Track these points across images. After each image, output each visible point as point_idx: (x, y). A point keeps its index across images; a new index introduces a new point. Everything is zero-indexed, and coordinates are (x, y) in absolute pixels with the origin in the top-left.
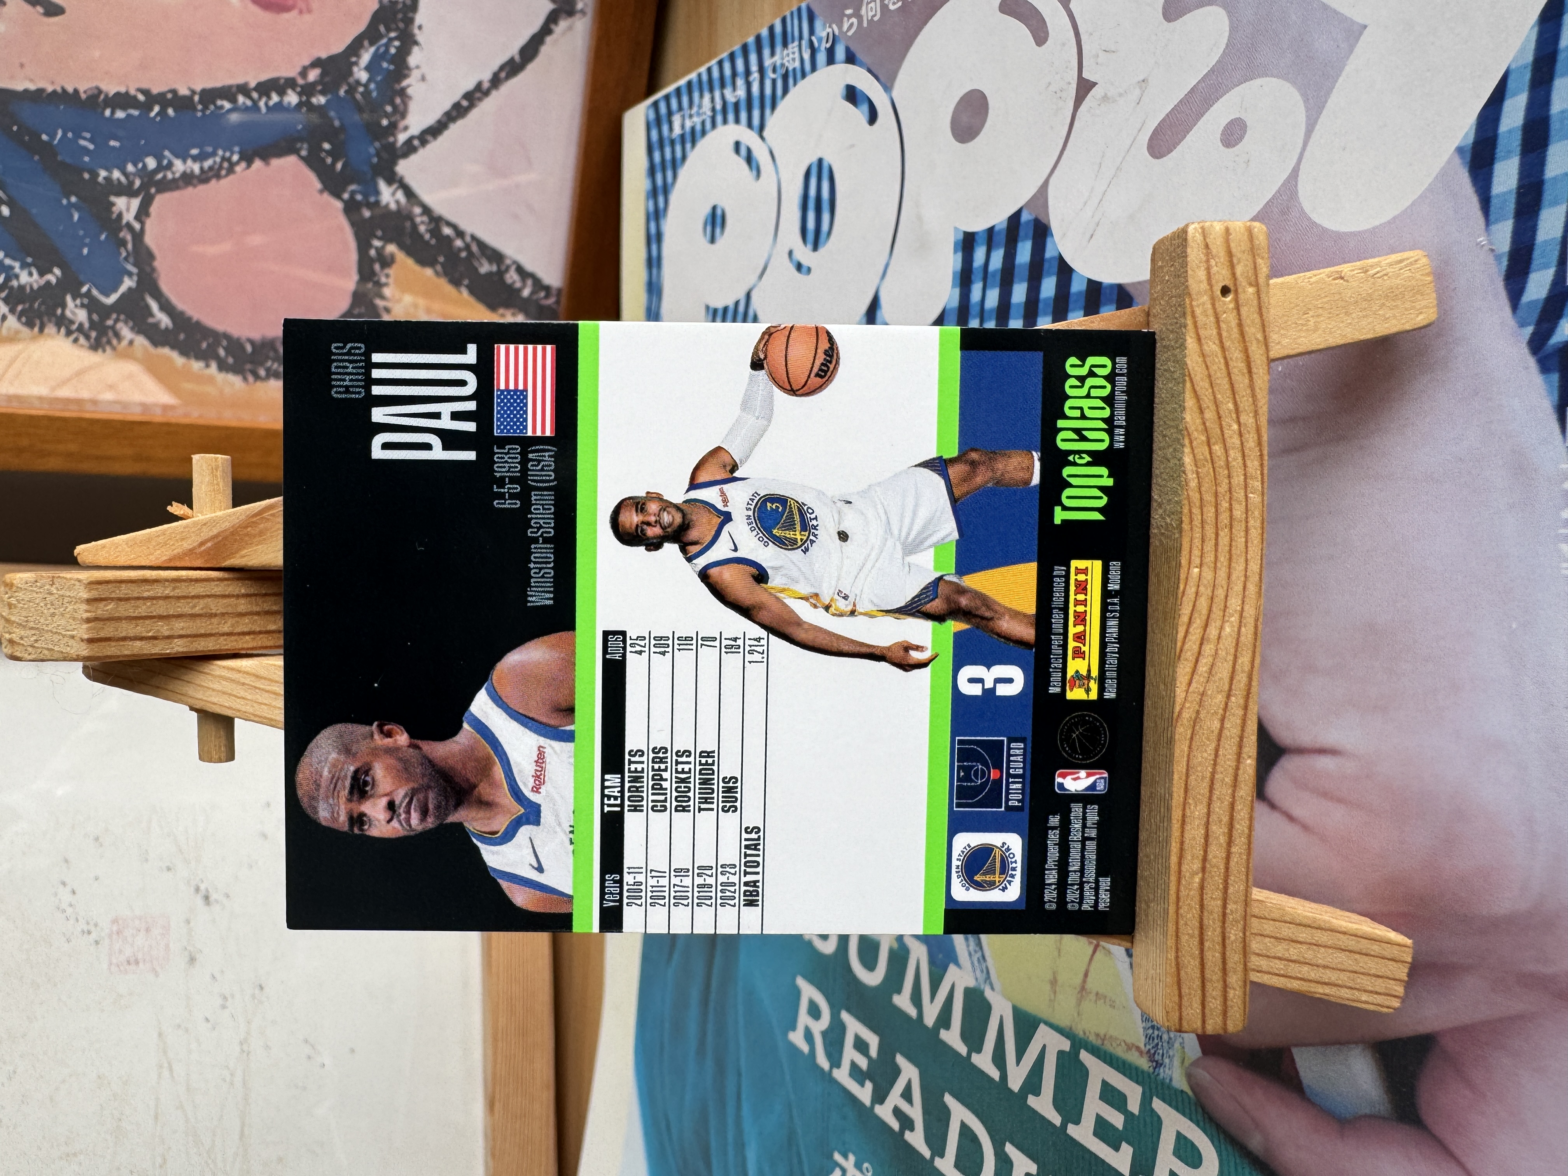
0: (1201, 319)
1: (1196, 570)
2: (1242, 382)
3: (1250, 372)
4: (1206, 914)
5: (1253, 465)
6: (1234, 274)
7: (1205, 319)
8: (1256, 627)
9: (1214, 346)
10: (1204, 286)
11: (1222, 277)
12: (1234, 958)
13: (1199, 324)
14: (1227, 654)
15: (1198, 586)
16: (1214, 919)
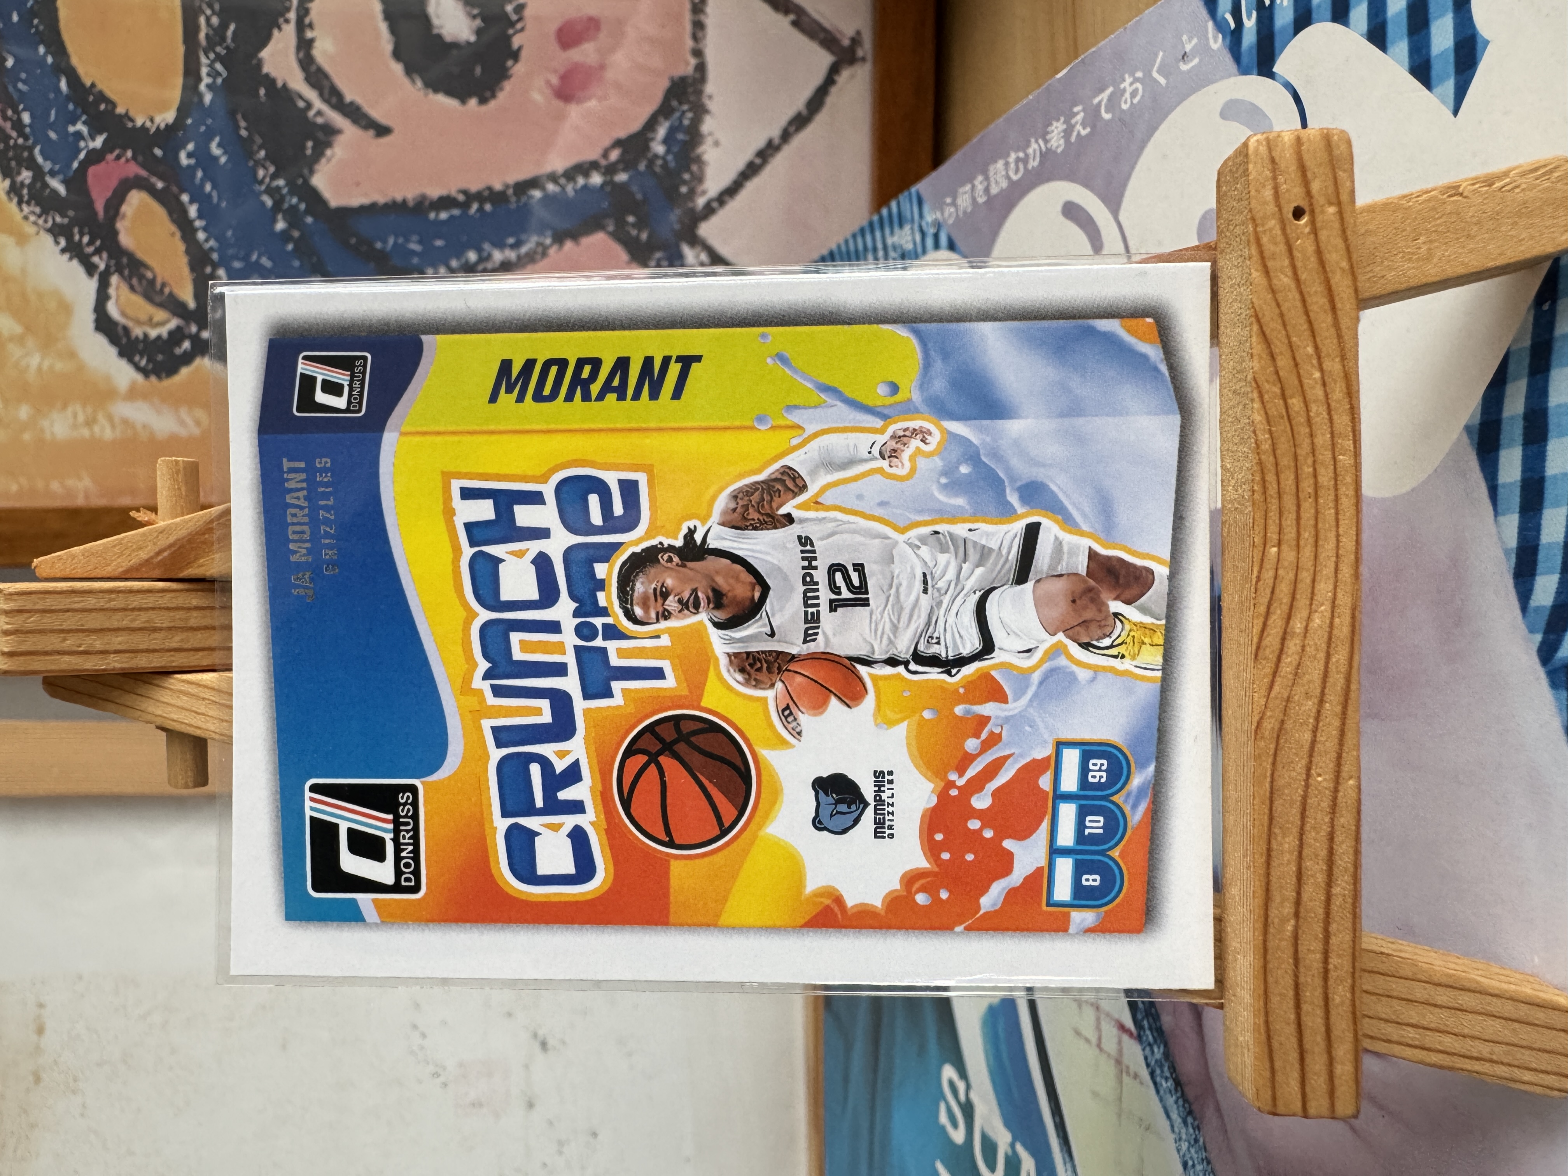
0: (1269, 247)
1: (1275, 549)
2: (1324, 322)
3: (1334, 309)
4: (1302, 970)
5: (1342, 420)
6: (1309, 193)
7: (1275, 248)
8: (1353, 617)
9: (1286, 280)
10: (1271, 208)
11: (1294, 197)
12: (1341, 1025)
13: (1267, 254)
14: (1317, 650)
15: (1277, 569)
16: (1313, 976)
